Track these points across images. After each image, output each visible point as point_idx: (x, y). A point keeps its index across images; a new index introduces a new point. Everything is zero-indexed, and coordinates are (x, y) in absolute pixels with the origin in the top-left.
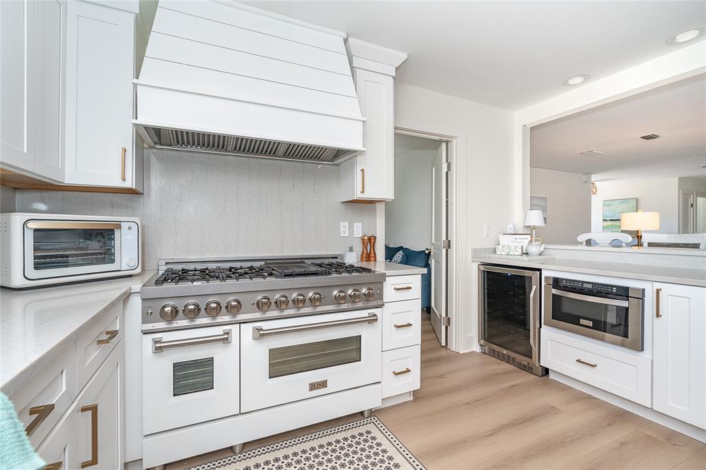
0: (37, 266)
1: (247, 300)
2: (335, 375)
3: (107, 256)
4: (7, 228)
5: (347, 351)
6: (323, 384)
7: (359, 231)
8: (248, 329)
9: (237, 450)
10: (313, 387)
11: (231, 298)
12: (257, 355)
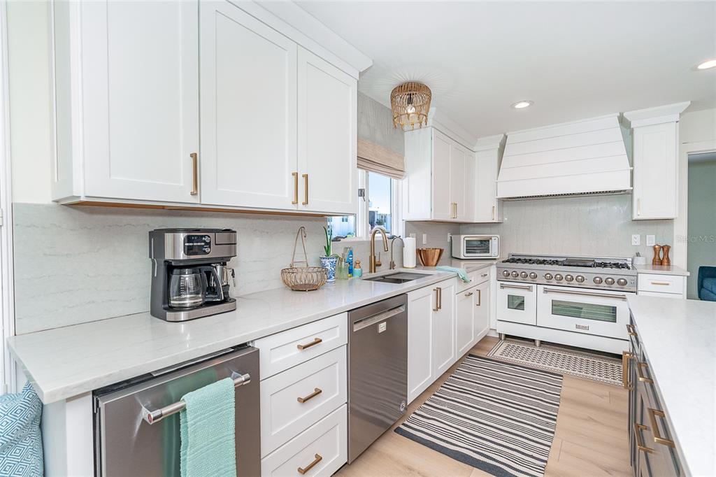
10: (578, 327)
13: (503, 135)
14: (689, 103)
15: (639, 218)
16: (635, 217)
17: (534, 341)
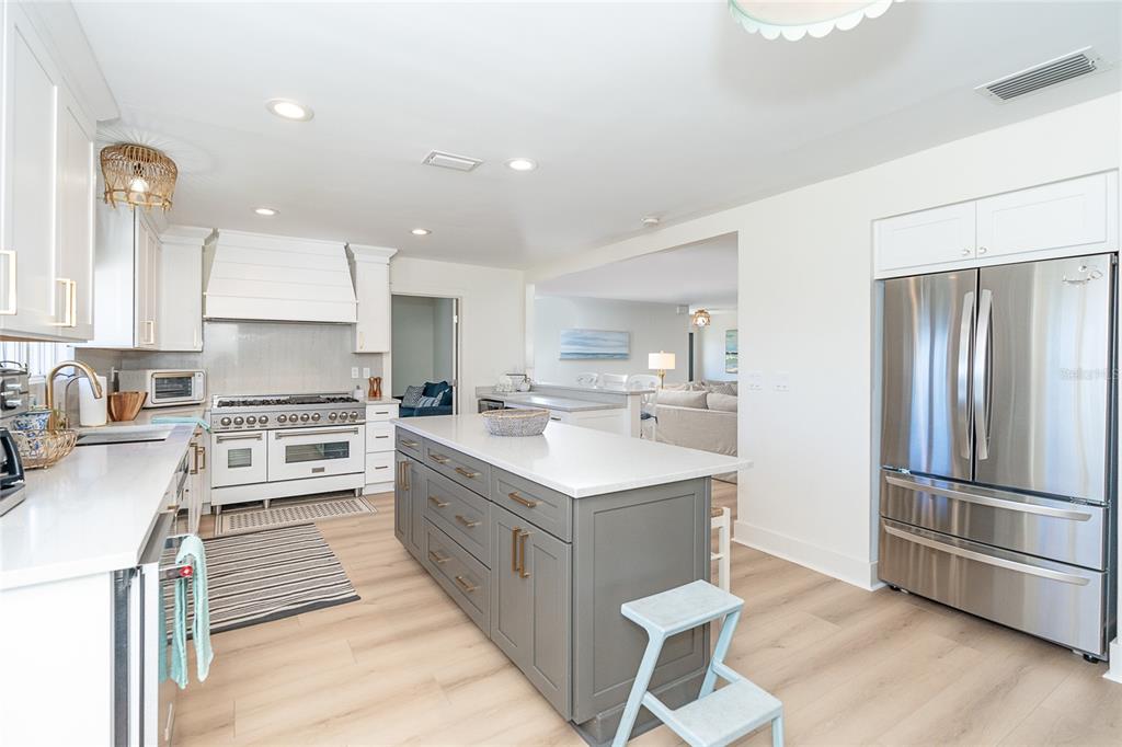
0: (157, 397)
1: (272, 417)
2: (331, 465)
3: (187, 393)
4: (144, 377)
5: (339, 451)
6: (322, 470)
7: (367, 373)
8: (272, 434)
9: (266, 504)
10: (314, 470)
11: (262, 414)
12: (278, 447)
13: (211, 231)
14: (396, 251)
15: (362, 351)
16: (358, 350)
17: (261, 502)
